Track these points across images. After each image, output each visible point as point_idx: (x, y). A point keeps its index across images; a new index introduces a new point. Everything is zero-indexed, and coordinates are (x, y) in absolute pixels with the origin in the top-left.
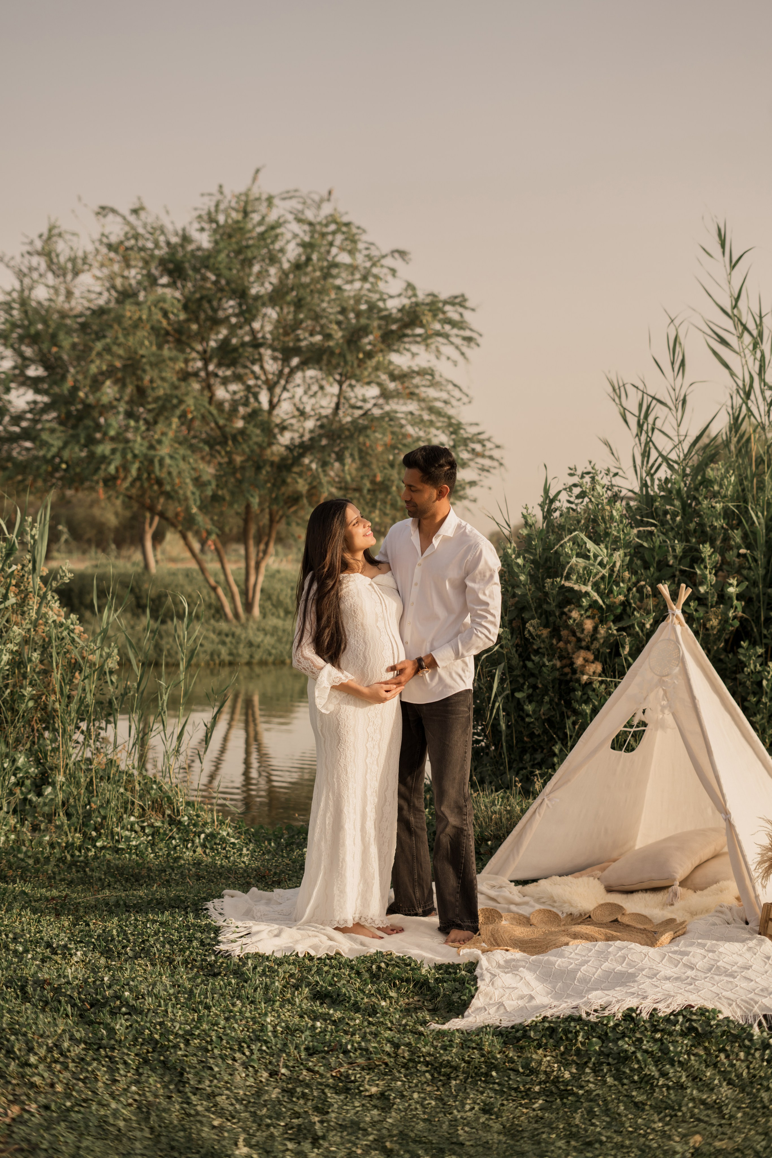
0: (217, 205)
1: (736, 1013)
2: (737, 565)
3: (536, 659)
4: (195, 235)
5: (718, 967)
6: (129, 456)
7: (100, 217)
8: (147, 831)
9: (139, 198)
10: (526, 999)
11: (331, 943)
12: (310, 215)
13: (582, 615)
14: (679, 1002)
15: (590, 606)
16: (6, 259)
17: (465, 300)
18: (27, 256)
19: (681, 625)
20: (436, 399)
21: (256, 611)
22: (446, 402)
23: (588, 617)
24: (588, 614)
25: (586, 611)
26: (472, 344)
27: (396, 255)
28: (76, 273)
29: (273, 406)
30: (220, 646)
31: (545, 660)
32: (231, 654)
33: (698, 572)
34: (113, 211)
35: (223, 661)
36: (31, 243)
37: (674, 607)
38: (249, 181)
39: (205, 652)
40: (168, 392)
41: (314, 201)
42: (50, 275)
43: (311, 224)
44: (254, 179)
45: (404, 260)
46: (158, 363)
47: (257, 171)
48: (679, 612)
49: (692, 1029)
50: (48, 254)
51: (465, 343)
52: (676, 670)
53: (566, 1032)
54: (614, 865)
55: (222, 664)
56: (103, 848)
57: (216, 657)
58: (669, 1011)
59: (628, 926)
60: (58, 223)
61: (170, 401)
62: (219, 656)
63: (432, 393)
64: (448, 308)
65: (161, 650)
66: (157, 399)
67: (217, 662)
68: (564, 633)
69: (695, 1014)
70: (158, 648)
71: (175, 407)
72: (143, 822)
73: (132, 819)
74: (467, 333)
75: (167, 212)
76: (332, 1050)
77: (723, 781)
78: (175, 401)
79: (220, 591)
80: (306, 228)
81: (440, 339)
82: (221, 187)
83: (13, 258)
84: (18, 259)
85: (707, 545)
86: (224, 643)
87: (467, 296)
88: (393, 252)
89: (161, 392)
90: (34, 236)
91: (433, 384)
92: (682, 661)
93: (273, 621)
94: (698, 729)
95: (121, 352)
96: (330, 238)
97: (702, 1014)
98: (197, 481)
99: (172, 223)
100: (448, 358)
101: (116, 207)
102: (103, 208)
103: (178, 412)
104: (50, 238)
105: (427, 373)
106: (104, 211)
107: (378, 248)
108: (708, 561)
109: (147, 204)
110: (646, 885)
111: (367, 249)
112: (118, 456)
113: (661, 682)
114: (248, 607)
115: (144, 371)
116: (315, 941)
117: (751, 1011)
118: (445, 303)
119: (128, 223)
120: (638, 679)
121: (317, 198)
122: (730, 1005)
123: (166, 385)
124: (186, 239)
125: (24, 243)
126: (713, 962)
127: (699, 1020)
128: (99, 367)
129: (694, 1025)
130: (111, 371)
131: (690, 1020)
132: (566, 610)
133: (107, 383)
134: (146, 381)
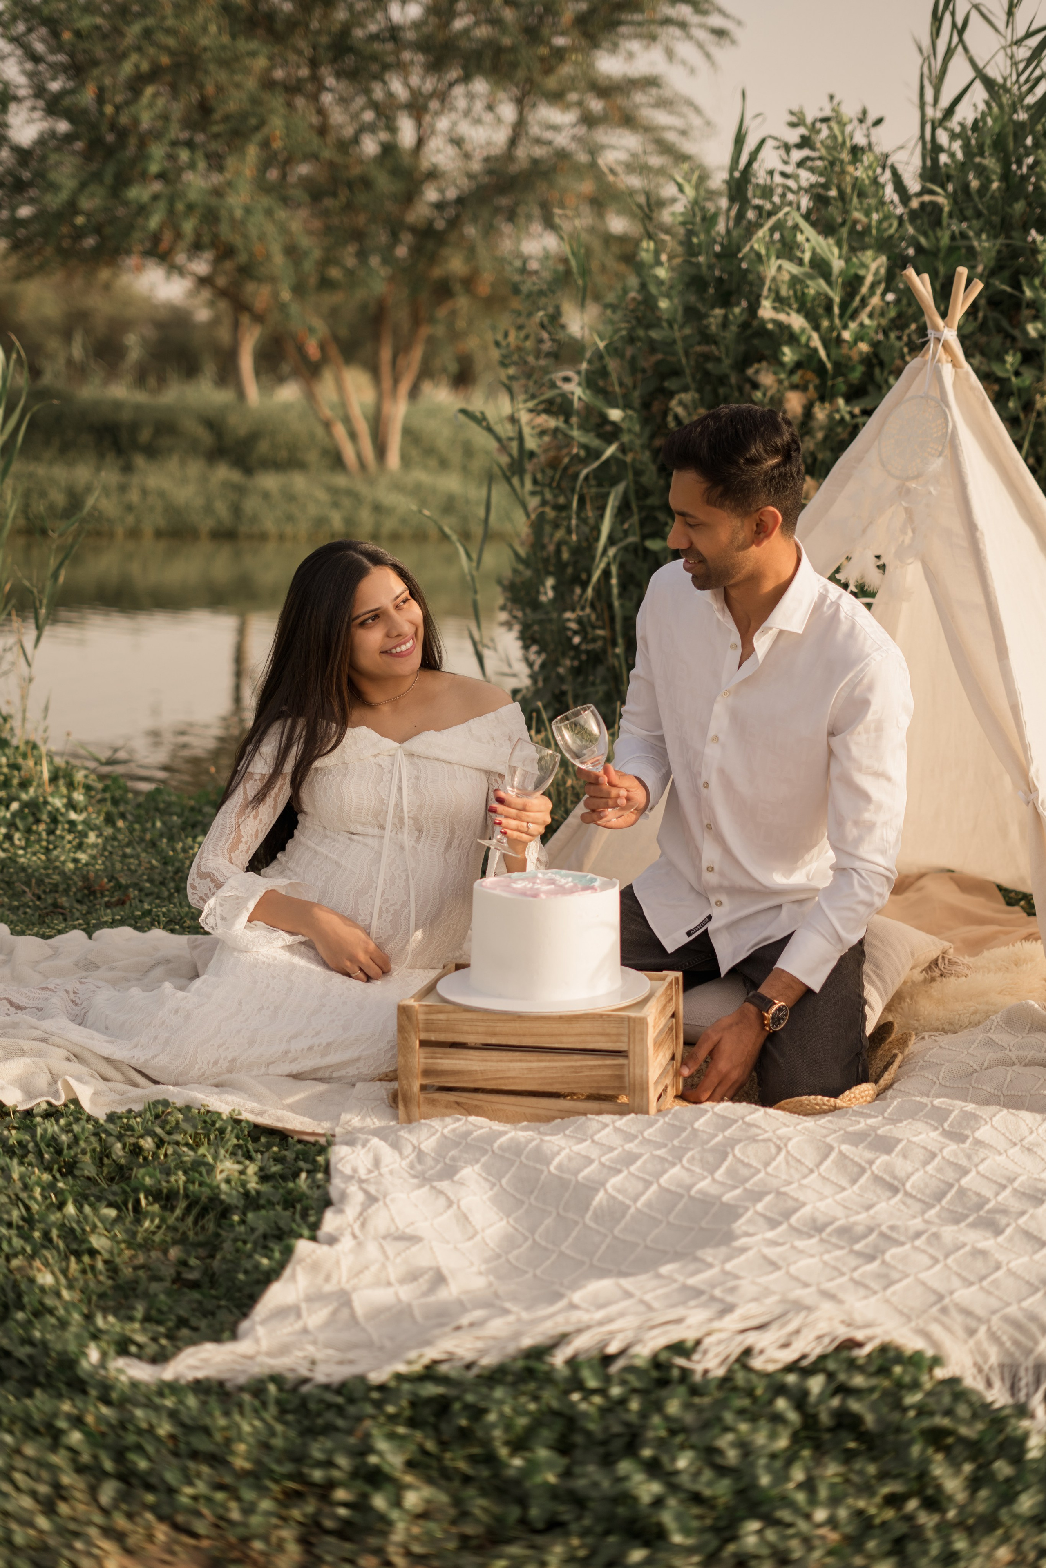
1: (985, 1356)
5: (962, 1192)
6: (180, 207)
10: (423, 1283)
13: (780, 382)
14: (823, 1327)
15: (798, 365)
19: (955, 364)
20: (668, 128)
21: (394, 459)
23: (794, 387)
24: (796, 378)
25: (792, 372)
26: (725, 41)
29: (420, 142)
30: (332, 510)
37: (940, 323)
40: (245, 106)
46: (230, 62)
48: (951, 335)
51: (713, 38)
52: (935, 464)
58: (789, 1356)
61: (247, 122)
63: (661, 118)
65: (241, 513)
66: (227, 118)
69: (861, 1369)
70: (236, 510)
71: (254, 130)
74: (717, 22)
77: (1026, 715)
78: (253, 121)
79: (336, 427)
81: (676, 32)
86: (338, 505)
89: (233, 107)
91: (664, 104)
92: (952, 444)
93: (420, 475)
94: (980, 599)
95: (171, 42)
97: (884, 1371)
98: (292, 251)
103: (258, 137)
105: (653, 82)
112: (162, 205)
113: (903, 492)
114: (381, 451)
115: (206, 72)
117: (1028, 1352)
120: (852, 486)
122: (971, 1332)
123: (242, 96)
126: (950, 1175)
127: (872, 1390)
128: (137, 66)
129: (855, 1406)
130: (154, 74)
131: (844, 1390)
132: (750, 371)
133: (149, 91)
134: (210, 89)
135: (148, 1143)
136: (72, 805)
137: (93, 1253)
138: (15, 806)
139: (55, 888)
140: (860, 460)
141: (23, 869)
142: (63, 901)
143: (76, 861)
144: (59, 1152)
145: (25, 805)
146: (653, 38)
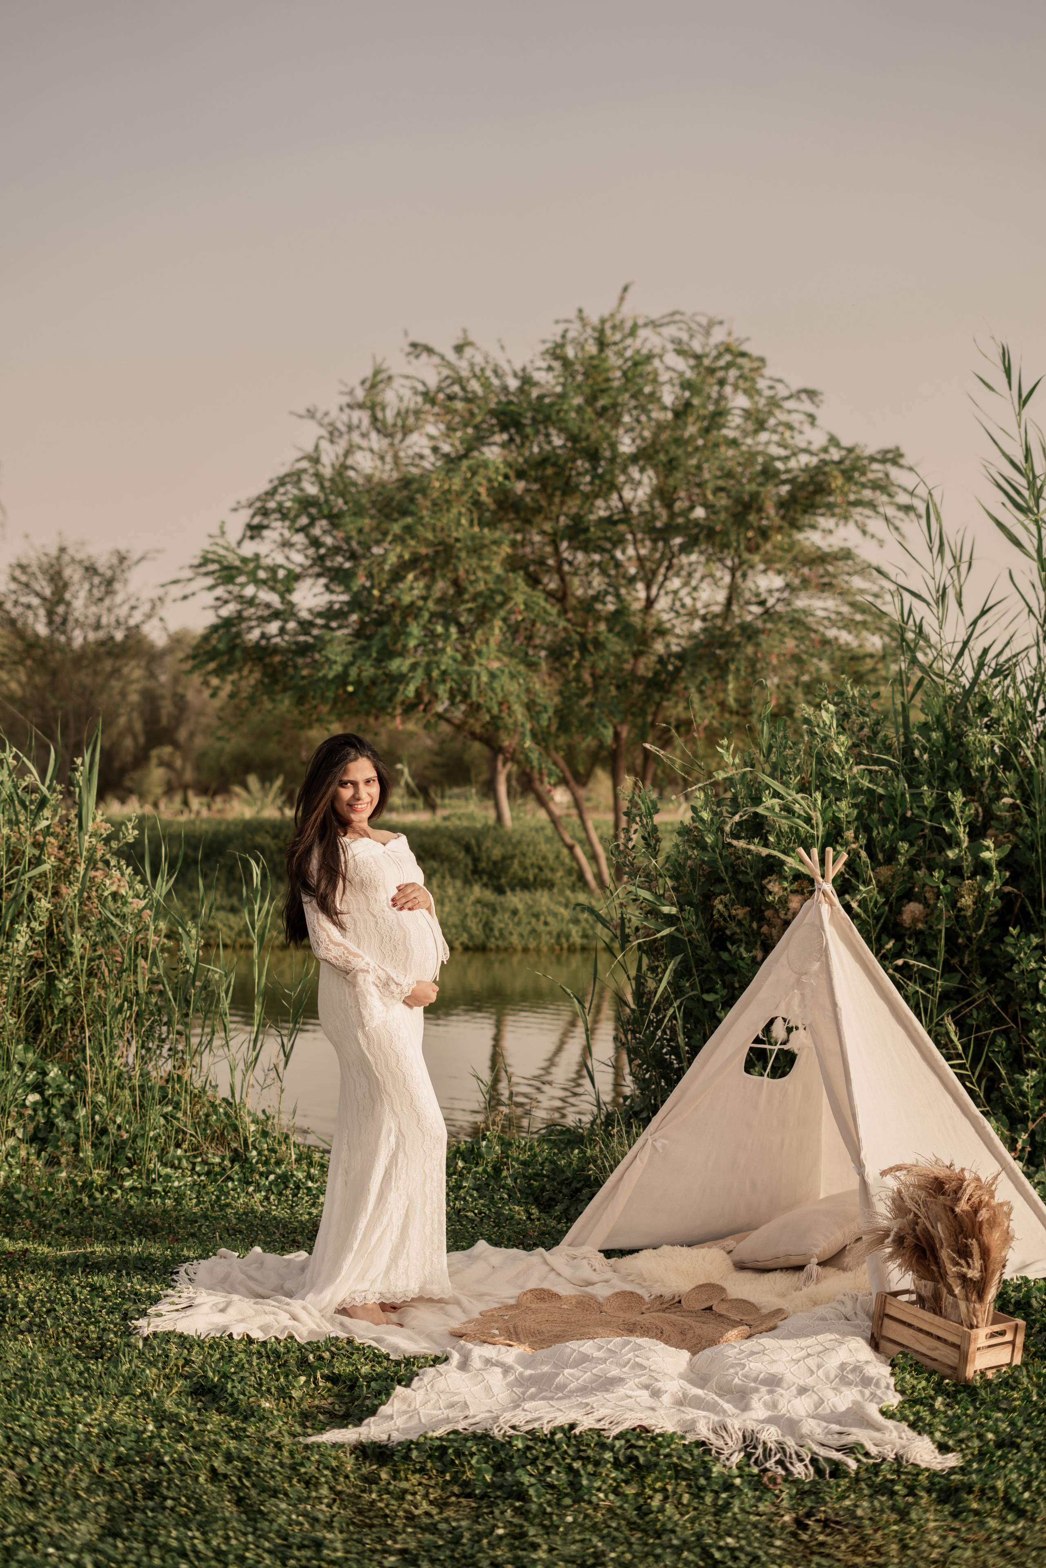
0: (563, 337)
2: (1009, 820)
3: (733, 949)
4: (540, 376)
6: (435, 674)
7: (412, 358)
8: (198, 1169)
9: (465, 331)
11: (292, 1323)
12: (697, 346)
13: (784, 889)
16: (319, 415)
17: (901, 456)
18: (347, 411)
20: (862, 591)
22: (876, 596)
26: (912, 515)
27: (804, 396)
28: (407, 431)
29: (650, 603)
30: (571, 926)
31: (742, 950)
32: (585, 936)
33: (947, 829)
34: (429, 350)
35: (574, 944)
36: (351, 393)
37: (821, 880)
38: (614, 302)
39: (550, 933)
40: (491, 585)
41: (700, 325)
42: (374, 435)
43: (698, 357)
44: (622, 299)
45: (813, 402)
46: (478, 550)
47: (625, 289)
48: (828, 887)
49: (632, 1459)
50: (372, 406)
51: (901, 514)
52: (816, 966)
53: (458, 1453)
54: (755, 1233)
55: (572, 949)
56: (133, 1189)
57: (563, 940)
59: (721, 1316)
60: (385, 366)
61: (492, 598)
62: (568, 936)
63: (857, 582)
64: (875, 466)
65: (492, 930)
66: (476, 596)
67: (565, 946)
68: (768, 913)
69: (643, 1439)
70: (487, 926)
71: (501, 606)
72: (195, 1157)
73: (179, 1152)
74: (903, 498)
75: (502, 348)
76: (144, 1462)
77: (860, 1120)
78: (499, 598)
79: (579, 851)
80: (692, 362)
81: (866, 511)
82: (580, 311)
83: (326, 414)
84: (334, 413)
85: (959, 793)
86: (576, 921)
87: (903, 450)
88: (800, 392)
89: (481, 587)
90: (355, 382)
91: (858, 571)
92: (824, 953)
94: (838, 1049)
95: (430, 535)
96: (720, 374)
99: (509, 361)
100: (873, 536)
101: (431, 344)
102: (414, 345)
103: (502, 613)
104: (373, 386)
105: (847, 555)
106: (418, 349)
107: (787, 386)
108: (958, 815)
109: (472, 337)
110: (782, 1263)
111: (771, 388)
112: (420, 673)
113: (799, 982)
115: (458, 558)
116: (269, 1319)
118: (872, 459)
119: (449, 365)
120: (772, 979)
121: (704, 321)
123: (489, 577)
124: (526, 381)
125: (342, 393)
127: (645, 1447)
128: (400, 557)
129: (636, 1453)
130: (415, 561)
131: (633, 1446)
132: (765, 882)
133: (411, 576)
134: (461, 572)
135: (327, 1355)
136: (309, 1177)
137: (291, 1398)
138: (272, 1177)
139: (294, 1231)
140: (777, 961)
141: (275, 1218)
142: (299, 1238)
143: (310, 1214)
144: (279, 1357)
145: (278, 1177)
146: (846, 518)
